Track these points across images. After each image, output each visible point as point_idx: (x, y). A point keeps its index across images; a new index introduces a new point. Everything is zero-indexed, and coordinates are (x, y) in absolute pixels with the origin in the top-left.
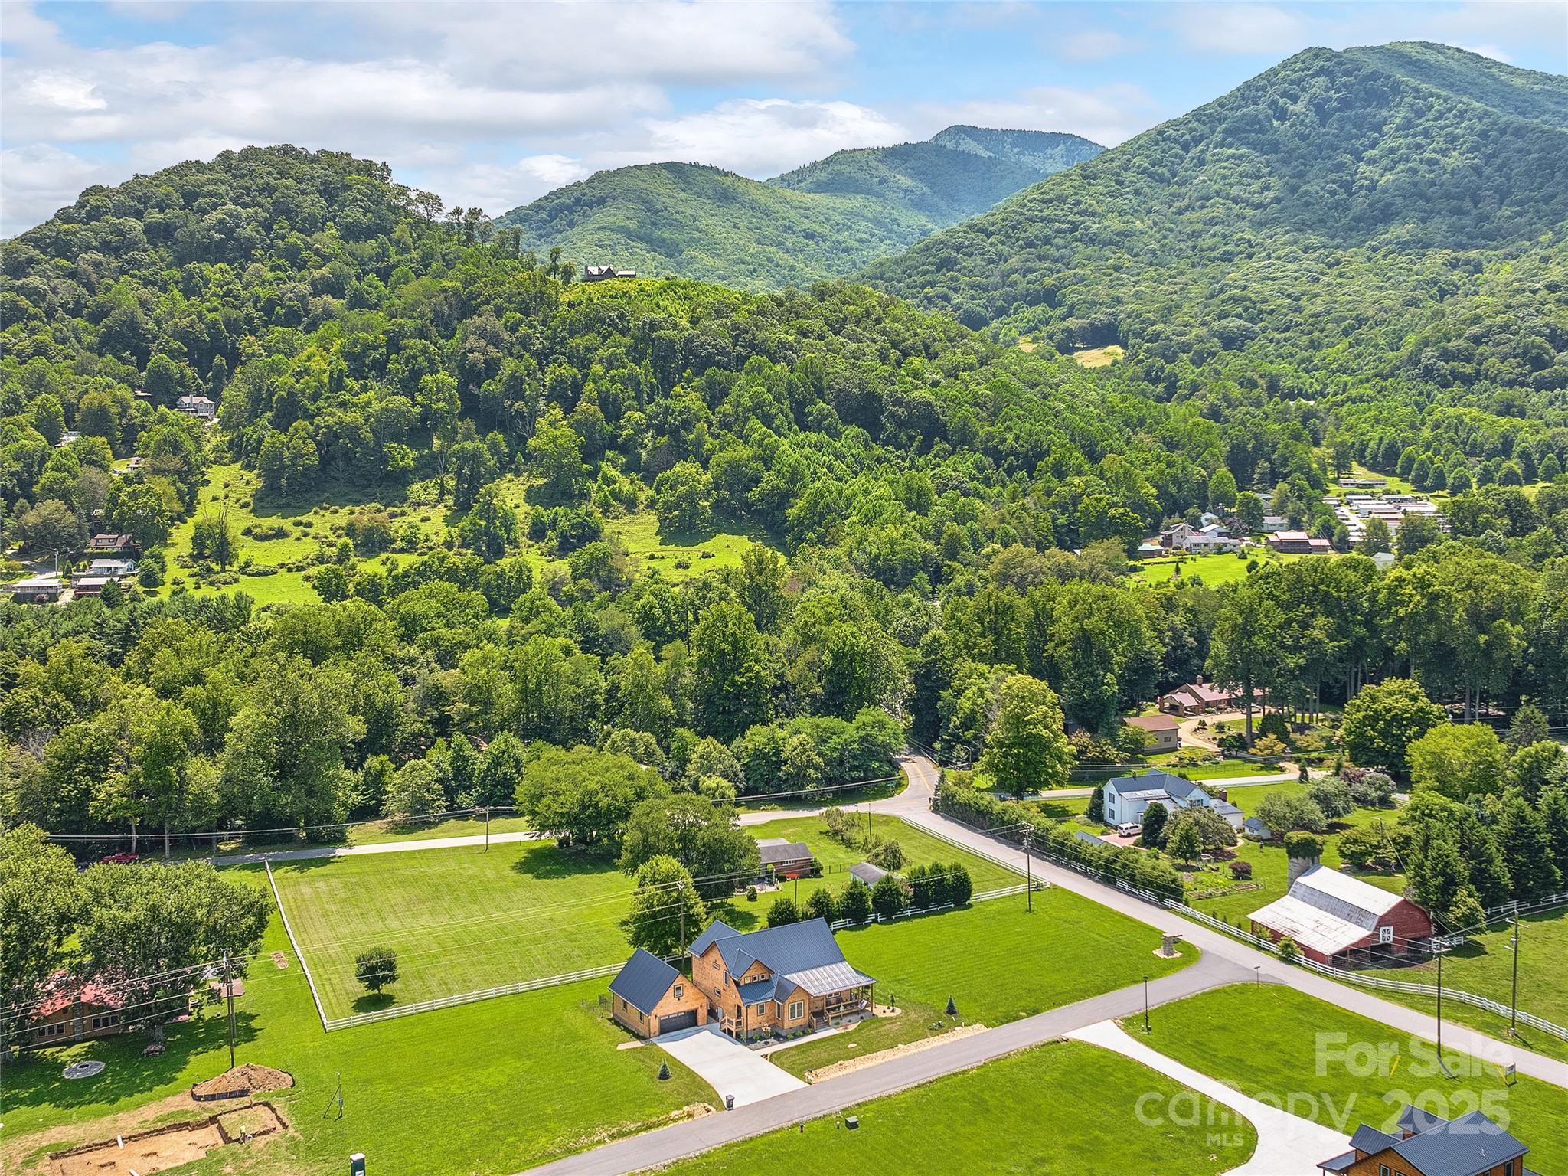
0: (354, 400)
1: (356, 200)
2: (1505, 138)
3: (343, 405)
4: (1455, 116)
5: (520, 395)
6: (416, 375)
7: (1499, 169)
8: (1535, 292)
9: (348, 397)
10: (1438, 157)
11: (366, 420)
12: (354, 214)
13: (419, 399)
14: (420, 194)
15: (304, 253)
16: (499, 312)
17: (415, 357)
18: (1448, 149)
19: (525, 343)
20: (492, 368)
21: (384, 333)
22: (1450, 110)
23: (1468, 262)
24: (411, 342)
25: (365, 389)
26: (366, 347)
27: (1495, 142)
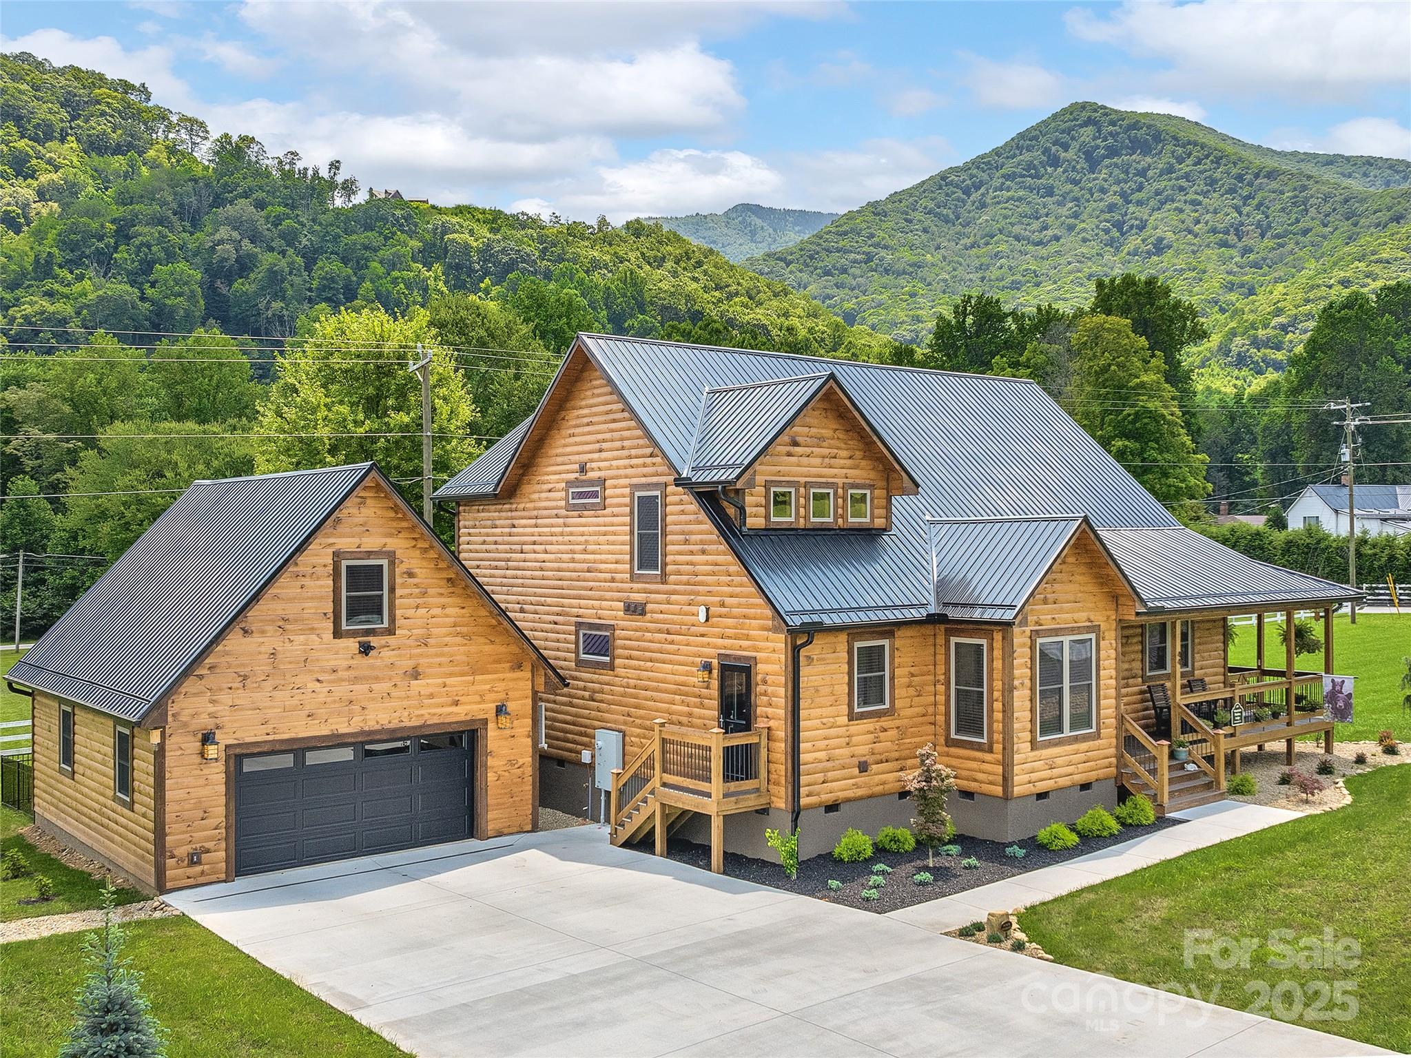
0: (66, 290)
1: (103, 114)
2: (1259, 181)
3: (50, 294)
4: (1212, 162)
5: (280, 295)
6: (147, 266)
7: (1258, 207)
8: (1330, 287)
9: (56, 286)
10: (1200, 198)
11: (78, 313)
12: (100, 126)
13: (149, 292)
14: (184, 119)
15: (34, 162)
16: (260, 205)
17: (149, 246)
18: (1209, 191)
19: (290, 238)
20: (244, 266)
21: (113, 221)
22: (1207, 157)
23: (1242, 286)
24: (146, 229)
25: (80, 278)
26: (89, 235)
27: (1250, 184)
